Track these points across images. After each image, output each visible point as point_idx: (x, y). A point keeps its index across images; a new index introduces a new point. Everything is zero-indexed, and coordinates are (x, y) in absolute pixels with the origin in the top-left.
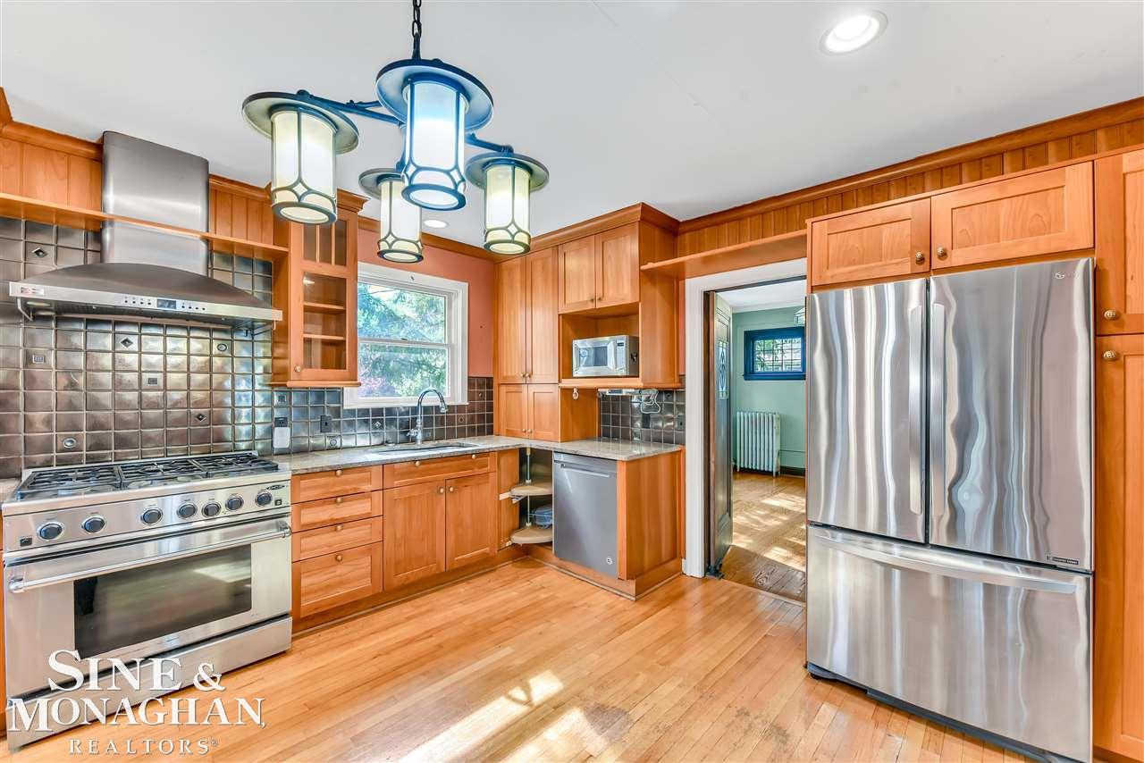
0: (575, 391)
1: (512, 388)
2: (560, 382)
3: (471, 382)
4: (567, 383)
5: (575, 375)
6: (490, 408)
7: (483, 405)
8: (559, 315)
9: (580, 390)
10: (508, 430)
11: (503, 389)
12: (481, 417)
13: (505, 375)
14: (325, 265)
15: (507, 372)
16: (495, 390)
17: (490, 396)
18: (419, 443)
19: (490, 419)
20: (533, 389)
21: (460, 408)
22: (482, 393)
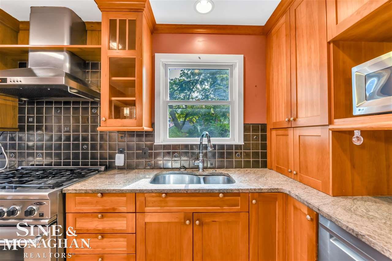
0: (357, 133)
1: (281, 132)
2: (331, 122)
3: (246, 128)
4: (341, 124)
5: (354, 114)
6: (264, 147)
7: (257, 145)
8: (329, 43)
9: (364, 133)
10: (277, 167)
11: (274, 133)
12: (256, 154)
13: (275, 121)
14: (132, 51)
15: (276, 119)
16: (268, 134)
17: (264, 138)
18: (201, 170)
19: (264, 155)
20: (298, 132)
21: (238, 147)
22: (257, 135)
